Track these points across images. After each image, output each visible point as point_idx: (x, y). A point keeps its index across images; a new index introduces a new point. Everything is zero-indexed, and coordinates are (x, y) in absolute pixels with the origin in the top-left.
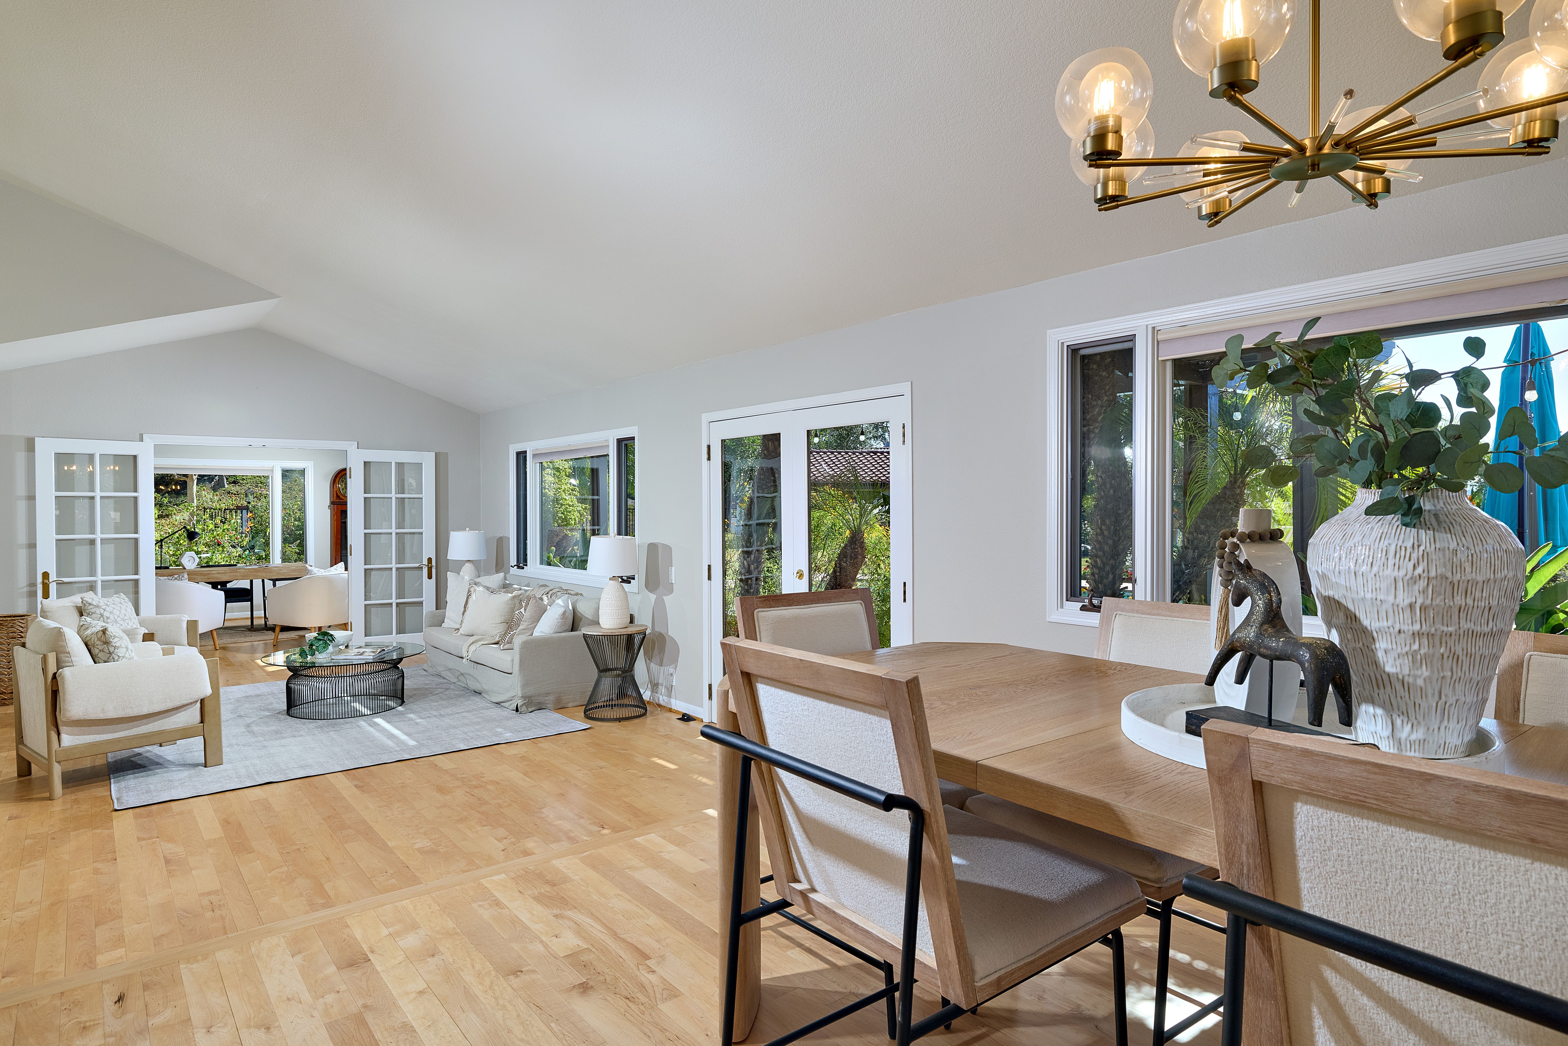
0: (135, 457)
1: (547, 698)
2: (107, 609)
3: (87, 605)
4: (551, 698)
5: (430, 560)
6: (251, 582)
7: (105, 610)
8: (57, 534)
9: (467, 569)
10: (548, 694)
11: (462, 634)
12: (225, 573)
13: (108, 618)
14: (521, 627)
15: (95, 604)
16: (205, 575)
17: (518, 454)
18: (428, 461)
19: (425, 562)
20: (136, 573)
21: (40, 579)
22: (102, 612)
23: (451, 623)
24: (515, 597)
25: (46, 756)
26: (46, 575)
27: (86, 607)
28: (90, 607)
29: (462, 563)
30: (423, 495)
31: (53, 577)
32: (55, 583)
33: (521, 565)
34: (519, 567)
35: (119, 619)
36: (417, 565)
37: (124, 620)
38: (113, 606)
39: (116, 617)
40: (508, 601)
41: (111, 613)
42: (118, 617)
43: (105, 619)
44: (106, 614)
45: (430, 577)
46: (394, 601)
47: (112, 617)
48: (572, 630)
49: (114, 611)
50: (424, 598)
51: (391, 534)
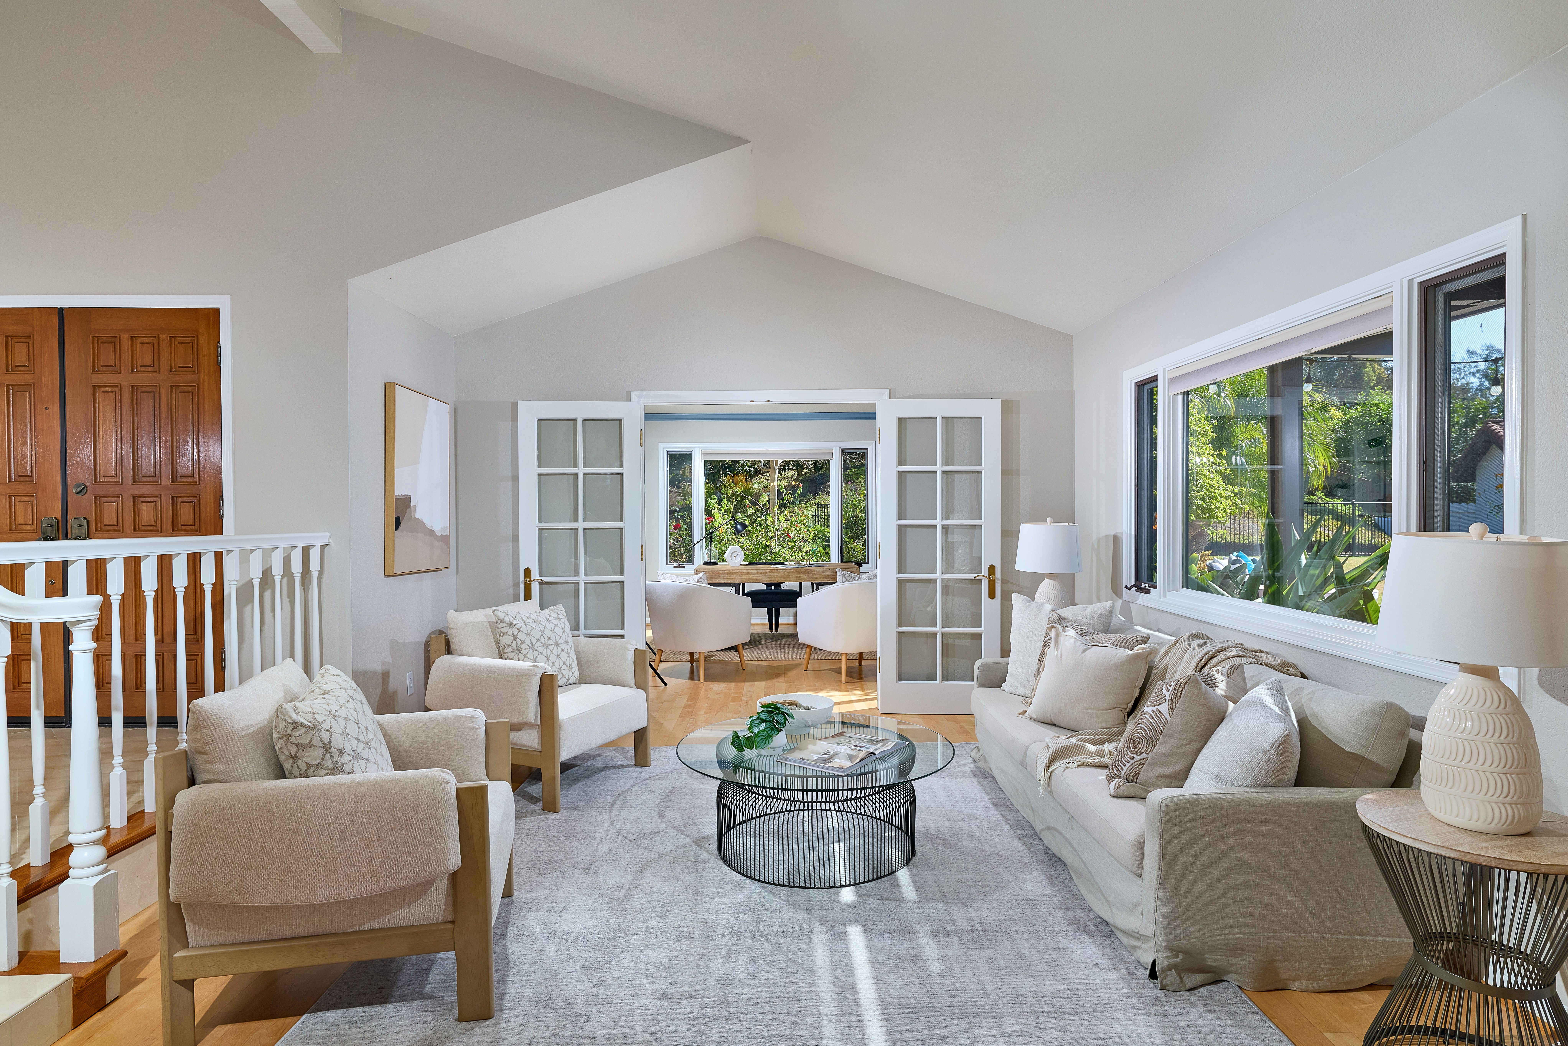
0: (621, 421)
1: (1235, 961)
4: (1249, 961)
5: (992, 569)
6: (801, 584)
7: (519, 630)
8: (539, 520)
9: (1046, 589)
10: (1238, 950)
11: (1030, 718)
12: (766, 573)
14: (1161, 749)
17: (1140, 386)
18: (990, 413)
19: (985, 571)
20: (622, 574)
21: (522, 578)
23: (1015, 684)
24: (1137, 657)
26: (528, 572)
29: (1037, 578)
30: (983, 468)
31: (535, 575)
32: (537, 582)
33: (1144, 585)
34: (1140, 590)
35: (539, 644)
36: (973, 576)
37: (545, 646)
39: (534, 641)
42: (538, 640)
45: (992, 595)
46: (939, 630)
47: (528, 641)
48: (1300, 781)
50: (983, 628)
51: (935, 527)
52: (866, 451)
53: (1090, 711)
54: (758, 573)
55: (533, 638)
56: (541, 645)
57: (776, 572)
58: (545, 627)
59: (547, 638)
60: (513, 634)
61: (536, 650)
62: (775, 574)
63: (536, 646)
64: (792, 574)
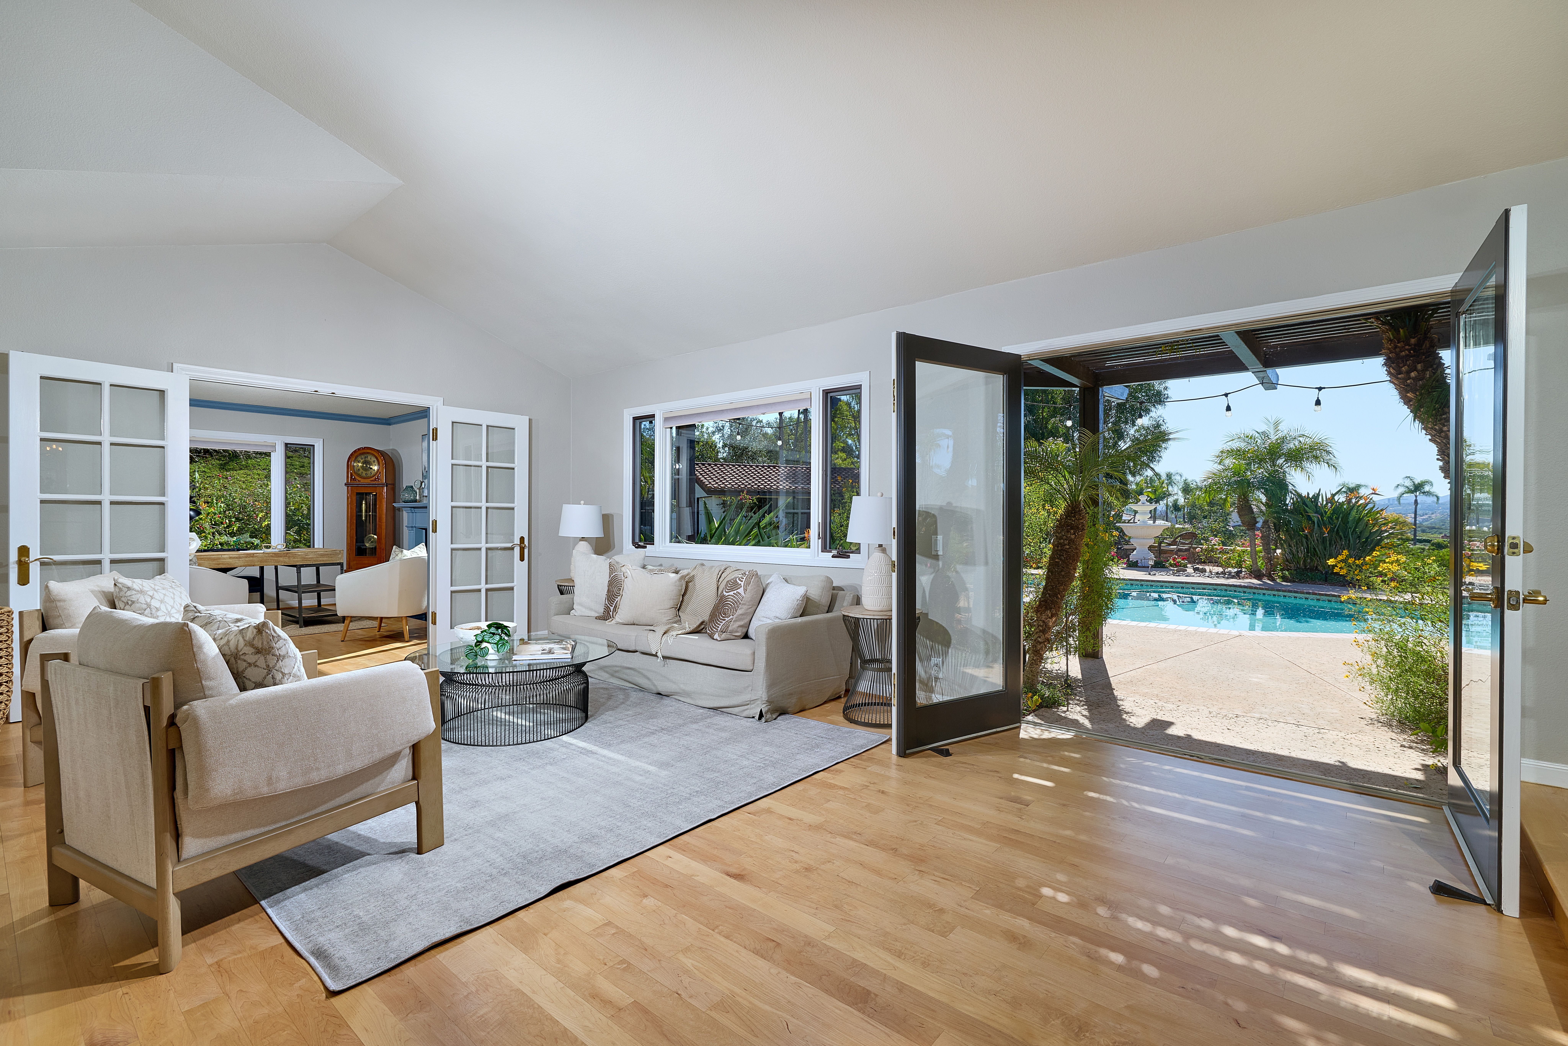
2: (156, 596)
3: (125, 590)
5: (522, 539)
6: (262, 569)
7: (152, 597)
8: (42, 491)
9: (582, 547)
11: (618, 623)
13: (158, 609)
14: (739, 612)
15: (137, 588)
16: (214, 560)
17: (635, 419)
18: (520, 423)
19: (517, 541)
20: (163, 550)
21: (13, 556)
22: (148, 600)
23: (584, 610)
25: (154, 884)
26: (24, 551)
27: (122, 594)
28: (129, 593)
30: (515, 465)
31: (35, 553)
32: (38, 563)
33: (642, 545)
34: (638, 547)
35: (173, 611)
36: (508, 545)
38: (164, 592)
40: (676, 582)
41: (162, 601)
42: (173, 607)
43: (154, 611)
44: (155, 603)
45: (522, 559)
46: (483, 586)
47: (163, 608)
49: (166, 599)
50: (515, 583)
51: (481, 508)
52: (312, 447)
53: (661, 611)
54: (230, 558)
55: (167, 605)
56: (176, 611)
57: (253, 557)
58: (174, 594)
59: (179, 605)
60: (146, 601)
61: (173, 617)
62: (251, 559)
63: (172, 612)
64: (271, 558)
